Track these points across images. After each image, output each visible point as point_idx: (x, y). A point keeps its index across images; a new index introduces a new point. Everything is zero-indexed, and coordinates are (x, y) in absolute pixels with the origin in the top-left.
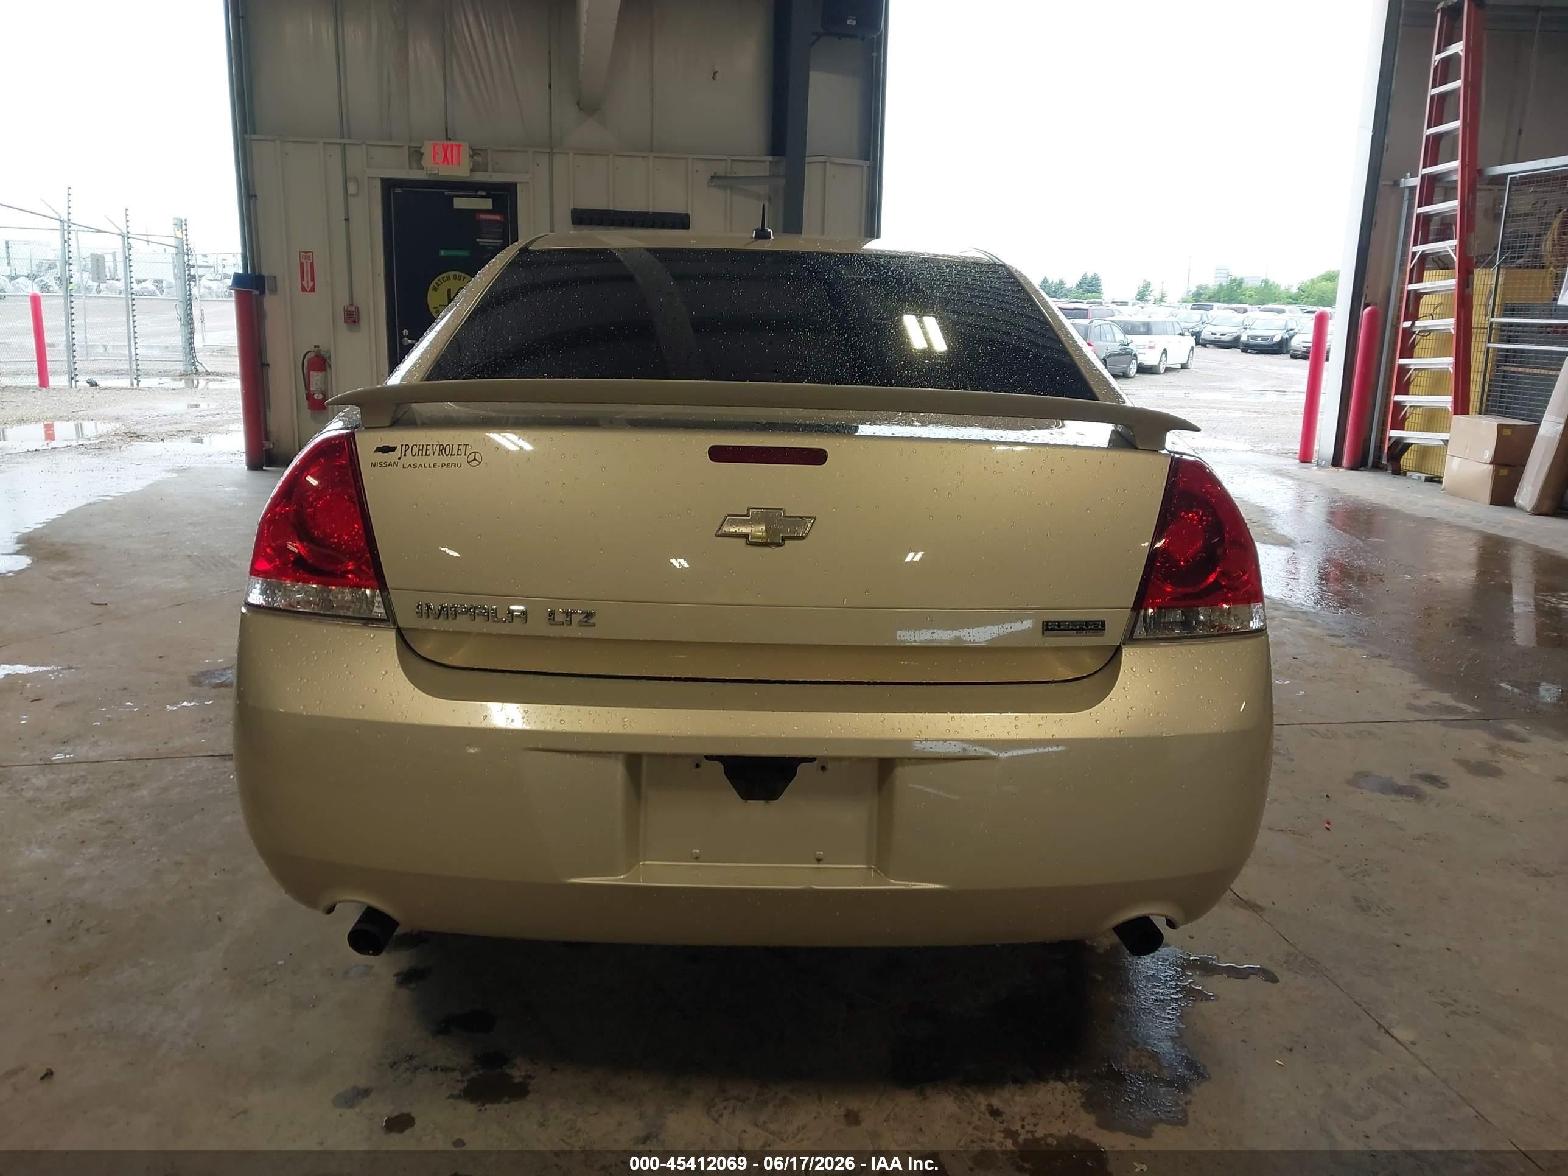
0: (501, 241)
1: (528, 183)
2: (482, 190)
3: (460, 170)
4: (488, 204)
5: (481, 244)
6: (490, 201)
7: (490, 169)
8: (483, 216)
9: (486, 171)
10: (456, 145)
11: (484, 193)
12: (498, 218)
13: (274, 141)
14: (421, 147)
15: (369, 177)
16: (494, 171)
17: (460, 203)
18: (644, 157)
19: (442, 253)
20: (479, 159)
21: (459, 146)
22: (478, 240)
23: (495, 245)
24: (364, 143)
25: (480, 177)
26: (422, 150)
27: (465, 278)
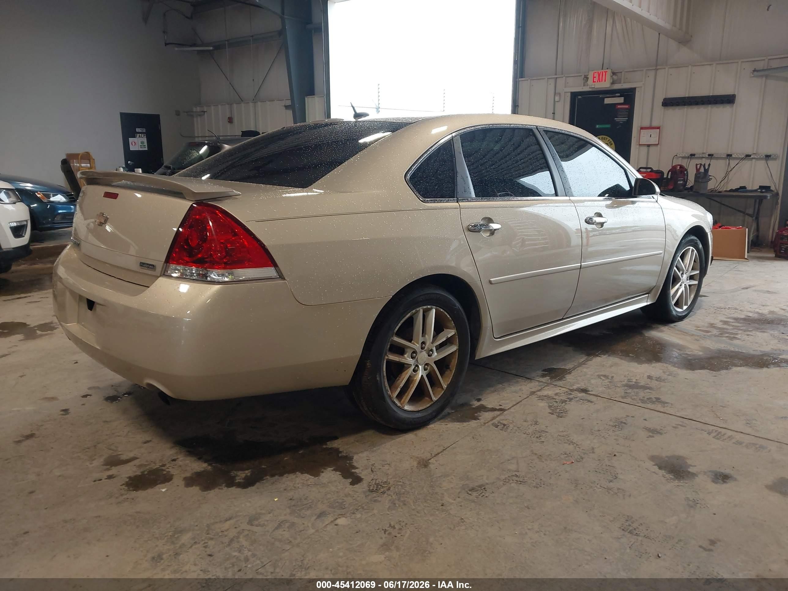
0: (627, 119)
1: (641, 87)
2: (618, 93)
3: (605, 85)
4: (621, 100)
5: (617, 121)
6: (623, 98)
7: (622, 82)
8: (619, 107)
9: (620, 83)
10: (605, 72)
11: (619, 95)
12: (627, 107)
13: (527, 80)
14: (588, 75)
15: (565, 92)
16: (624, 83)
17: (607, 101)
18: (710, 65)
19: (597, 126)
20: (615, 77)
21: (606, 72)
22: (615, 119)
23: (624, 121)
24: (564, 76)
25: (617, 87)
26: (588, 76)
27: (607, 138)
